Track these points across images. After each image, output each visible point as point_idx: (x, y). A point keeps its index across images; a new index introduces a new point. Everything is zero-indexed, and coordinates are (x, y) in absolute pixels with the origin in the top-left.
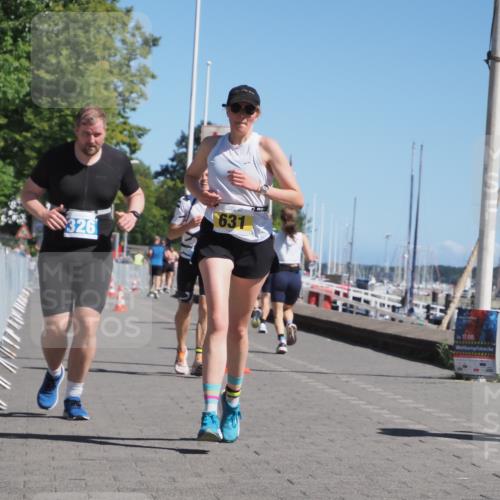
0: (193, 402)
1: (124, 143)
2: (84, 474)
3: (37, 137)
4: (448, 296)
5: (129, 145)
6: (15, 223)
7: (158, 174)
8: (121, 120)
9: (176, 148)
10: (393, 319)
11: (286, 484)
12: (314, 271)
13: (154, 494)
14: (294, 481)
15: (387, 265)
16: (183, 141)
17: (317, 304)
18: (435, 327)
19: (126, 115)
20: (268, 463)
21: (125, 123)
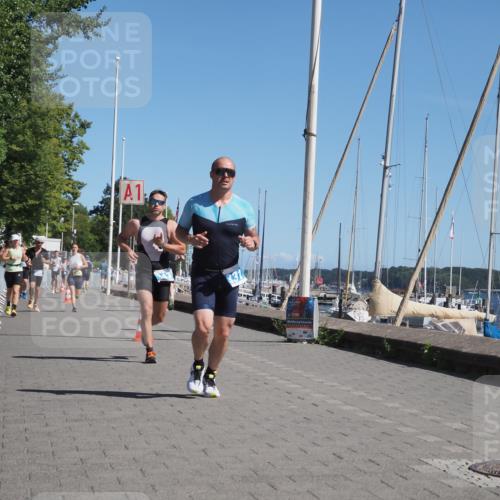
1: (69, 192)
2: (43, 410)
3: (11, 189)
4: (283, 288)
5: (72, 194)
7: (92, 212)
8: (67, 177)
9: (103, 195)
10: (247, 304)
11: (177, 414)
14: (183, 411)
16: (108, 190)
18: (274, 309)
19: (70, 174)
21: (69, 179)
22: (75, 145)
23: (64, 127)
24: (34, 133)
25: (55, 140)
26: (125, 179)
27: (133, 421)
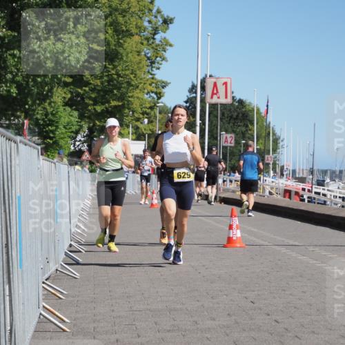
0: (207, 269)
1: (152, 92)
2: (134, 321)
3: (93, 90)
5: (156, 93)
6: (80, 150)
8: (150, 76)
9: (188, 94)
10: (343, 207)
11: (274, 323)
12: (287, 175)
13: (183, 333)
14: (280, 321)
15: (337, 169)
16: (193, 89)
17: (290, 198)
19: (153, 73)
20: (260, 309)
21: (153, 78)
22: (157, 42)
23: (146, 24)
24: (116, 31)
25: (136, 38)
26: (211, 76)
27: (228, 332)
